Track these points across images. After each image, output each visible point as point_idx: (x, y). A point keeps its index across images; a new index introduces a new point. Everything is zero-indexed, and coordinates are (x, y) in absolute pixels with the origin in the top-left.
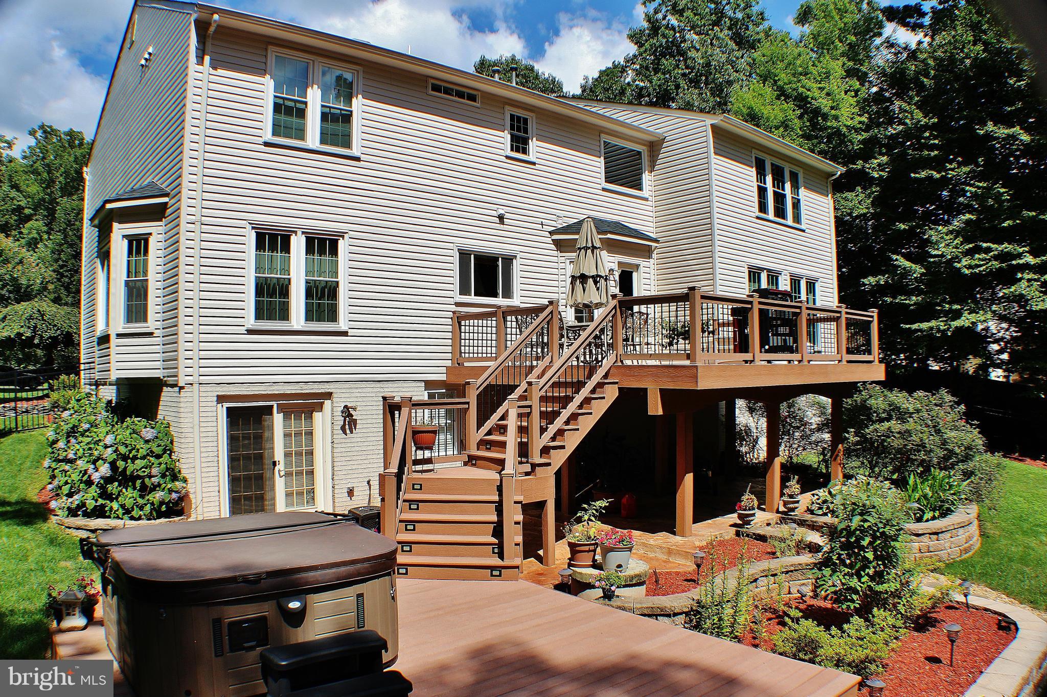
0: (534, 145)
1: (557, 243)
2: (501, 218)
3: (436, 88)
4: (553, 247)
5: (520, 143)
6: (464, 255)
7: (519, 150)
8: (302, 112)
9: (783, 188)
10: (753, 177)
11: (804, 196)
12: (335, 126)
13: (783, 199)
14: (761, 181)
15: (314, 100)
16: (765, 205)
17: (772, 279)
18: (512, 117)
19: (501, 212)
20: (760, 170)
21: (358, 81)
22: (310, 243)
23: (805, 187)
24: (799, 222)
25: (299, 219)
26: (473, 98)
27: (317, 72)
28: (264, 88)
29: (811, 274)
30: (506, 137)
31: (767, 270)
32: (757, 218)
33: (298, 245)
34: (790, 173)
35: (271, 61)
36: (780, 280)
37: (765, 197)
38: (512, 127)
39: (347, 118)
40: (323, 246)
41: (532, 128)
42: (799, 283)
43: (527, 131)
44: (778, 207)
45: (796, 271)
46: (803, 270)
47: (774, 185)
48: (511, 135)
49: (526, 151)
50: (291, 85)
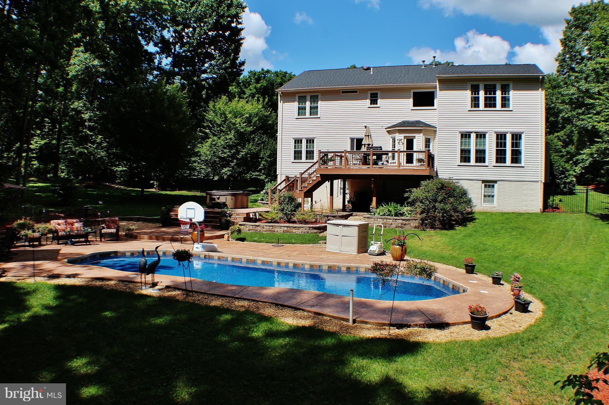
0: (379, 101)
1: (387, 131)
2: (366, 127)
3: (343, 92)
4: (387, 133)
5: (374, 101)
6: (352, 140)
7: (374, 104)
8: (305, 109)
9: (495, 94)
10: (468, 94)
11: (513, 94)
12: (314, 110)
13: (495, 99)
14: (475, 94)
15: (308, 104)
16: (478, 104)
17: (481, 136)
18: (371, 94)
19: (365, 125)
20: (475, 90)
21: (319, 97)
22: (307, 141)
23: (514, 90)
24: (509, 107)
25: (304, 135)
26: (356, 92)
27: (308, 97)
28: (295, 105)
29: (516, 130)
30: (368, 101)
31: (475, 132)
32: (469, 111)
33: (304, 142)
34: (502, 86)
35: (297, 98)
36: (487, 135)
37: (478, 101)
38: (371, 97)
39: (317, 107)
40: (310, 141)
41: (379, 95)
42: (505, 136)
43: (377, 97)
44: (490, 103)
45: (502, 130)
46: (509, 129)
47: (486, 94)
48: (371, 100)
49: (377, 104)
50: (302, 103)
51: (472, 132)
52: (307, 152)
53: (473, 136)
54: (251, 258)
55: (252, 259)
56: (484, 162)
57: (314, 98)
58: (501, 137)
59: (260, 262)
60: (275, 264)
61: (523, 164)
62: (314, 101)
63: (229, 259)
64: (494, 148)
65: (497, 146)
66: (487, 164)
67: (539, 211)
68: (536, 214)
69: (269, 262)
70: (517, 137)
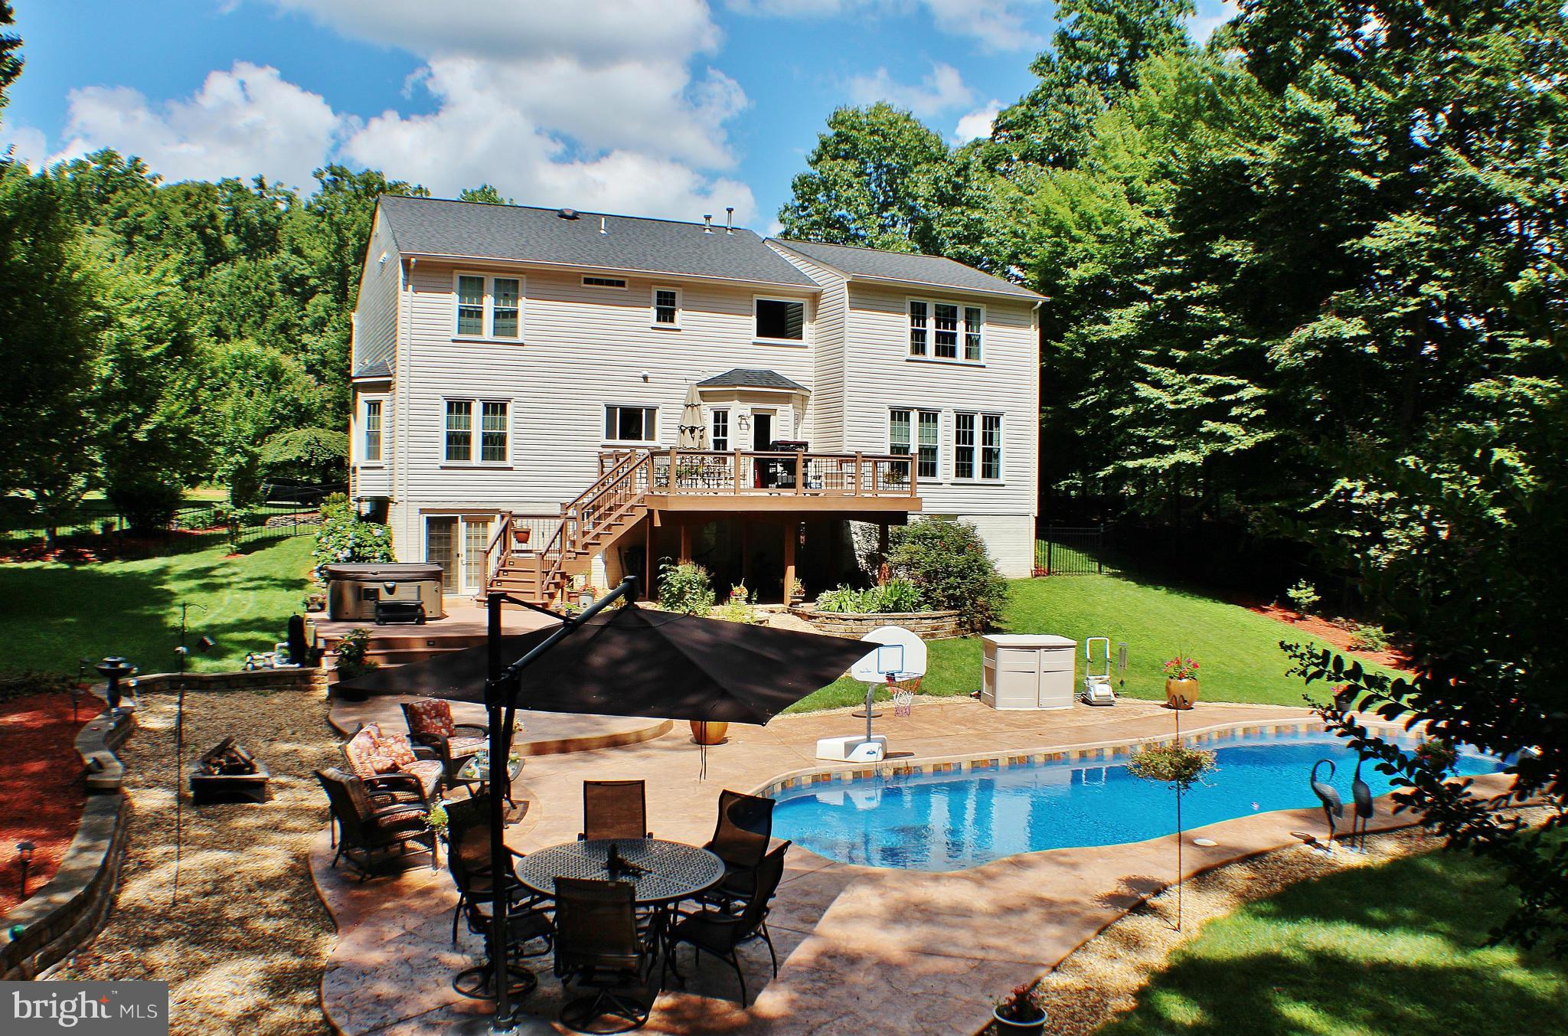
0: (679, 314)
1: (702, 393)
2: (645, 378)
3: (588, 281)
5: (666, 314)
6: (611, 410)
7: (665, 320)
8: (479, 314)
9: (954, 327)
10: (904, 323)
11: (987, 332)
12: (506, 319)
13: (953, 337)
14: (918, 325)
15: (489, 304)
16: (923, 346)
17: (929, 417)
18: (659, 293)
19: (645, 373)
20: (918, 314)
21: (522, 286)
22: (486, 407)
23: (989, 322)
24: (978, 358)
25: (478, 391)
26: (621, 284)
27: (489, 284)
28: (451, 302)
29: (993, 408)
30: (653, 312)
31: (918, 409)
32: (907, 361)
33: (477, 408)
34: (968, 311)
35: (456, 281)
36: (940, 416)
37: (923, 339)
38: (659, 302)
39: (514, 314)
40: (495, 408)
41: (678, 300)
42: (972, 418)
43: (673, 304)
44: (945, 346)
45: (967, 406)
46: (979, 405)
47: (938, 326)
48: (658, 309)
49: (672, 320)
50: (471, 296)
51: (912, 409)
52: (487, 439)
53: (914, 416)
54: (1019, 753)
55: (1021, 754)
56: (933, 474)
57: (508, 288)
58: (964, 421)
59: (1042, 759)
60: (1075, 756)
61: (1001, 480)
62: (506, 295)
63: (964, 767)
64: (953, 446)
65: (958, 442)
66: (939, 478)
67: (1028, 575)
68: (1025, 580)
69: (1062, 756)
70: (992, 421)
